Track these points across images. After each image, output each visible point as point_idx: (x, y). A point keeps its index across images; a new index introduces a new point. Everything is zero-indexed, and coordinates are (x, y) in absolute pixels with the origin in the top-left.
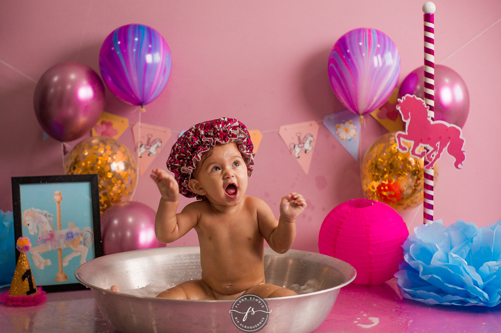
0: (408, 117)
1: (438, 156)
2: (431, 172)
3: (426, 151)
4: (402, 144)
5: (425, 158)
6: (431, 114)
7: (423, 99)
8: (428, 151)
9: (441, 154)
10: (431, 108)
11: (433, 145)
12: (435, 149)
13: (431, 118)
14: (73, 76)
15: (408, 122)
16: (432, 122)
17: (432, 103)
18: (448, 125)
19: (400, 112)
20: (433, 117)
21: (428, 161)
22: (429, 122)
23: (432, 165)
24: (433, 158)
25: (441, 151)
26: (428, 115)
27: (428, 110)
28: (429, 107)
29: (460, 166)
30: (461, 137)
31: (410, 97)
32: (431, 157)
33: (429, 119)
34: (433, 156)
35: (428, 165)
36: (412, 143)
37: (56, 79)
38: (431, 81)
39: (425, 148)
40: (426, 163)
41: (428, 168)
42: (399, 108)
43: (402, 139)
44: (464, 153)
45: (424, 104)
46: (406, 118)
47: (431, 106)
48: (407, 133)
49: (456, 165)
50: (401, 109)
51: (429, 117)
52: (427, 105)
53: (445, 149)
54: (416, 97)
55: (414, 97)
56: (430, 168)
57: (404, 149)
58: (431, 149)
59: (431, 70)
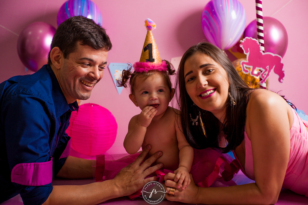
0: (248, 51)
1: (268, 75)
2: (264, 85)
3: (260, 72)
4: (245, 68)
5: (260, 76)
6: (262, 48)
7: (257, 39)
8: (261, 72)
9: (270, 73)
10: (262, 45)
11: (265, 68)
12: (266, 70)
13: (262, 51)
14: (41, 31)
15: (248, 54)
16: (263, 54)
17: (262, 41)
18: (273, 55)
19: (243, 48)
20: (264, 50)
21: (262, 78)
22: (261, 53)
23: (264, 80)
24: (265, 76)
25: (269, 71)
26: (261, 49)
27: (260, 46)
28: (261, 44)
29: (281, 80)
30: (282, 62)
31: (248, 39)
32: (264, 75)
33: (261, 52)
34: (265, 75)
35: (262, 81)
36: (251, 67)
37: (30, 33)
38: (261, 28)
39: (260, 70)
40: (261, 79)
41: (262, 82)
42: (241, 46)
43: (245, 65)
44: (284, 72)
45: (258, 42)
46: (247, 52)
47: (261, 43)
48: (248, 61)
49: (279, 80)
50: (243, 47)
51: (261, 50)
52: (260, 43)
53: (272, 70)
54: (252, 38)
55: (251, 39)
56: (264, 82)
57: (247, 71)
58: (264, 70)
59: (261, 21)
